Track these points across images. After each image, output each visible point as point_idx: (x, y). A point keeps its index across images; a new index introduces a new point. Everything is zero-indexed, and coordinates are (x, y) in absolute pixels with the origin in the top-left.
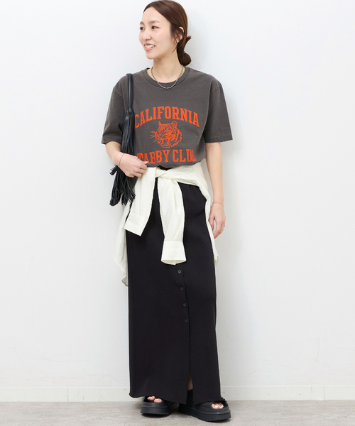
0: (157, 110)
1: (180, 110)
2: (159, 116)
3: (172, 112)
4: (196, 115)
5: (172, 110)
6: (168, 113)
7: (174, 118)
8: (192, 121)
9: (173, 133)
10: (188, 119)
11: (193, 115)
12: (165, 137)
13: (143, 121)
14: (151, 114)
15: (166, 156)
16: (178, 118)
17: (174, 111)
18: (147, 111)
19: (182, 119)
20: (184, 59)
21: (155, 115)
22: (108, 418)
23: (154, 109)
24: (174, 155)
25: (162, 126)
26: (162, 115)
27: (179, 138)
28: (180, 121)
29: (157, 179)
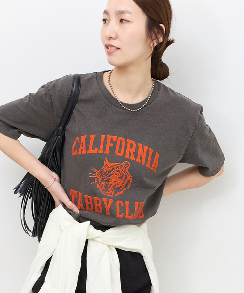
0: (106, 139)
1: (137, 147)
2: (108, 148)
3: (126, 147)
4: (157, 155)
5: (126, 143)
6: (120, 147)
7: (127, 156)
8: (151, 165)
9: (120, 178)
10: (146, 163)
11: (153, 156)
12: (108, 181)
13: (82, 150)
14: (97, 143)
15: (108, 208)
16: (133, 158)
17: (129, 145)
18: (92, 137)
19: (138, 160)
20: (159, 71)
21: (101, 147)
23: (103, 137)
24: (117, 207)
25: (108, 165)
26: (112, 149)
27: (127, 185)
28: (134, 162)
29: (87, 241)
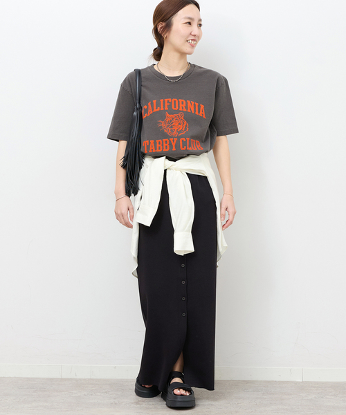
0: (164, 101)
1: (187, 103)
2: (166, 107)
3: (179, 104)
4: (202, 107)
5: (179, 102)
6: (175, 105)
7: (181, 109)
8: (199, 112)
10: (195, 112)
11: (199, 107)
12: (172, 127)
13: (150, 111)
14: (158, 105)
15: (174, 144)
16: (185, 110)
18: (155, 101)
19: (189, 111)
21: (162, 106)
22: (99, 394)
23: (162, 100)
24: (181, 143)
25: (169, 117)
26: (170, 106)
27: (186, 129)
28: (186, 112)
29: (165, 171)
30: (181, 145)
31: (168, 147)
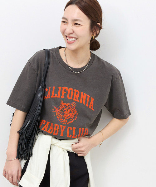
0: (62, 89)
1: (80, 94)
2: (63, 95)
4: (93, 100)
5: (74, 92)
6: (70, 94)
7: (74, 99)
8: (89, 105)
9: (70, 112)
10: (86, 104)
11: (90, 99)
13: (49, 96)
14: (56, 92)
15: (62, 130)
16: (78, 100)
17: (75, 93)
18: (54, 87)
19: (81, 102)
21: (59, 94)
23: (60, 88)
25: (63, 104)
26: (66, 95)
27: (75, 117)
28: (79, 103)
30: (68, 133)
31: (58, 132)
